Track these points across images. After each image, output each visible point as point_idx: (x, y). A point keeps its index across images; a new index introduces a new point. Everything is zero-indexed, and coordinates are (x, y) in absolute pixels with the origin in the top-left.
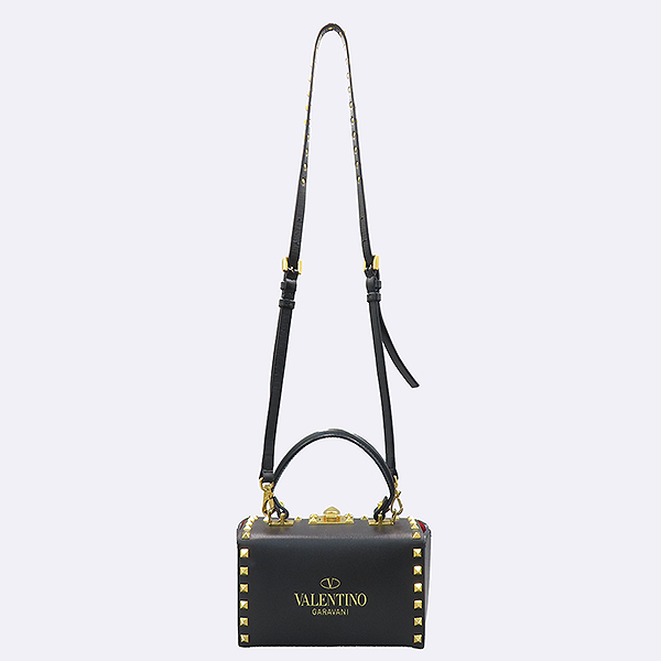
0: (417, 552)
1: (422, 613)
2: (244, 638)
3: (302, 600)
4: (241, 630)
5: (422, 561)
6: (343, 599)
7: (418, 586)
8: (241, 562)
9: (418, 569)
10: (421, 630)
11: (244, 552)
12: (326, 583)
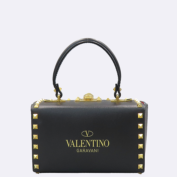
0: (140, 115)
1: (143, 151)
2: (36, 166)
3: (70, 144)
4: (34, 161)
5: (143, 120)
6: (95, 143)
7: (141, 136)
8: (34, 121)
9: (140, 125)
10: (142, 161)
11: (35, 115)
12: (85, 134)
